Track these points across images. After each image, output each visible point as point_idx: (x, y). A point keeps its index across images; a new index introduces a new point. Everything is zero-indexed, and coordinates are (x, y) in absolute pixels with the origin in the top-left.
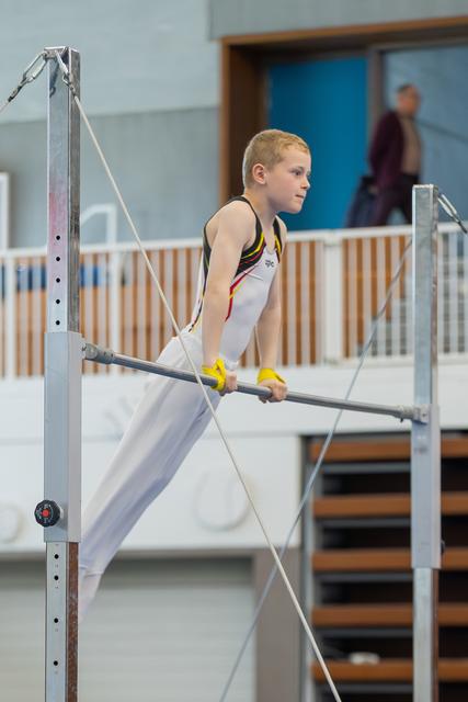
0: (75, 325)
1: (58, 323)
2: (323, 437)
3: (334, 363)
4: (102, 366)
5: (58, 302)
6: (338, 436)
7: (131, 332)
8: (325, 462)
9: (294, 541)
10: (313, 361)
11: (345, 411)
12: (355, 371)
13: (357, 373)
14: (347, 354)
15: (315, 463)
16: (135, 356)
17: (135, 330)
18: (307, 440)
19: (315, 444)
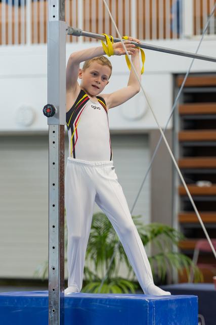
0: (62, 18)
1: (54, 17)
2: (184, 74)
3: (188, 38)
4: (74, 37)
5: (54, 6)
6: (191, 74)
7: (88, 22)
8: (185, 87)
9: (170, 126)
10: (178, 37)
11: (196, 59)
12: (199, 42)
13: (200, 43)
14: (195, 33)
15: (180, 87)
16: (91, 31)
17: (91, 21)
18: (176, 76)
19: (180, 78)
